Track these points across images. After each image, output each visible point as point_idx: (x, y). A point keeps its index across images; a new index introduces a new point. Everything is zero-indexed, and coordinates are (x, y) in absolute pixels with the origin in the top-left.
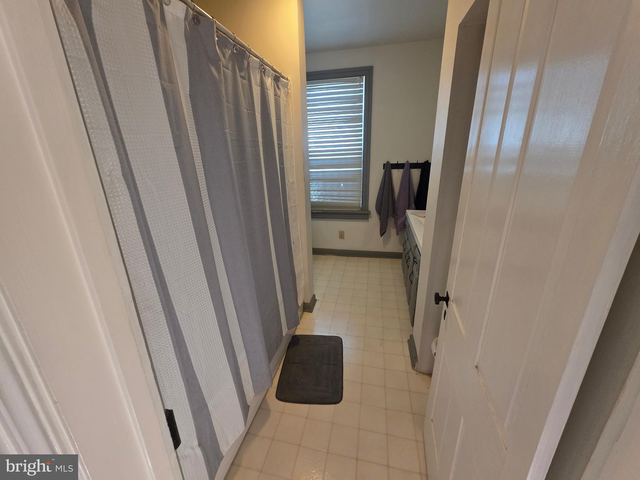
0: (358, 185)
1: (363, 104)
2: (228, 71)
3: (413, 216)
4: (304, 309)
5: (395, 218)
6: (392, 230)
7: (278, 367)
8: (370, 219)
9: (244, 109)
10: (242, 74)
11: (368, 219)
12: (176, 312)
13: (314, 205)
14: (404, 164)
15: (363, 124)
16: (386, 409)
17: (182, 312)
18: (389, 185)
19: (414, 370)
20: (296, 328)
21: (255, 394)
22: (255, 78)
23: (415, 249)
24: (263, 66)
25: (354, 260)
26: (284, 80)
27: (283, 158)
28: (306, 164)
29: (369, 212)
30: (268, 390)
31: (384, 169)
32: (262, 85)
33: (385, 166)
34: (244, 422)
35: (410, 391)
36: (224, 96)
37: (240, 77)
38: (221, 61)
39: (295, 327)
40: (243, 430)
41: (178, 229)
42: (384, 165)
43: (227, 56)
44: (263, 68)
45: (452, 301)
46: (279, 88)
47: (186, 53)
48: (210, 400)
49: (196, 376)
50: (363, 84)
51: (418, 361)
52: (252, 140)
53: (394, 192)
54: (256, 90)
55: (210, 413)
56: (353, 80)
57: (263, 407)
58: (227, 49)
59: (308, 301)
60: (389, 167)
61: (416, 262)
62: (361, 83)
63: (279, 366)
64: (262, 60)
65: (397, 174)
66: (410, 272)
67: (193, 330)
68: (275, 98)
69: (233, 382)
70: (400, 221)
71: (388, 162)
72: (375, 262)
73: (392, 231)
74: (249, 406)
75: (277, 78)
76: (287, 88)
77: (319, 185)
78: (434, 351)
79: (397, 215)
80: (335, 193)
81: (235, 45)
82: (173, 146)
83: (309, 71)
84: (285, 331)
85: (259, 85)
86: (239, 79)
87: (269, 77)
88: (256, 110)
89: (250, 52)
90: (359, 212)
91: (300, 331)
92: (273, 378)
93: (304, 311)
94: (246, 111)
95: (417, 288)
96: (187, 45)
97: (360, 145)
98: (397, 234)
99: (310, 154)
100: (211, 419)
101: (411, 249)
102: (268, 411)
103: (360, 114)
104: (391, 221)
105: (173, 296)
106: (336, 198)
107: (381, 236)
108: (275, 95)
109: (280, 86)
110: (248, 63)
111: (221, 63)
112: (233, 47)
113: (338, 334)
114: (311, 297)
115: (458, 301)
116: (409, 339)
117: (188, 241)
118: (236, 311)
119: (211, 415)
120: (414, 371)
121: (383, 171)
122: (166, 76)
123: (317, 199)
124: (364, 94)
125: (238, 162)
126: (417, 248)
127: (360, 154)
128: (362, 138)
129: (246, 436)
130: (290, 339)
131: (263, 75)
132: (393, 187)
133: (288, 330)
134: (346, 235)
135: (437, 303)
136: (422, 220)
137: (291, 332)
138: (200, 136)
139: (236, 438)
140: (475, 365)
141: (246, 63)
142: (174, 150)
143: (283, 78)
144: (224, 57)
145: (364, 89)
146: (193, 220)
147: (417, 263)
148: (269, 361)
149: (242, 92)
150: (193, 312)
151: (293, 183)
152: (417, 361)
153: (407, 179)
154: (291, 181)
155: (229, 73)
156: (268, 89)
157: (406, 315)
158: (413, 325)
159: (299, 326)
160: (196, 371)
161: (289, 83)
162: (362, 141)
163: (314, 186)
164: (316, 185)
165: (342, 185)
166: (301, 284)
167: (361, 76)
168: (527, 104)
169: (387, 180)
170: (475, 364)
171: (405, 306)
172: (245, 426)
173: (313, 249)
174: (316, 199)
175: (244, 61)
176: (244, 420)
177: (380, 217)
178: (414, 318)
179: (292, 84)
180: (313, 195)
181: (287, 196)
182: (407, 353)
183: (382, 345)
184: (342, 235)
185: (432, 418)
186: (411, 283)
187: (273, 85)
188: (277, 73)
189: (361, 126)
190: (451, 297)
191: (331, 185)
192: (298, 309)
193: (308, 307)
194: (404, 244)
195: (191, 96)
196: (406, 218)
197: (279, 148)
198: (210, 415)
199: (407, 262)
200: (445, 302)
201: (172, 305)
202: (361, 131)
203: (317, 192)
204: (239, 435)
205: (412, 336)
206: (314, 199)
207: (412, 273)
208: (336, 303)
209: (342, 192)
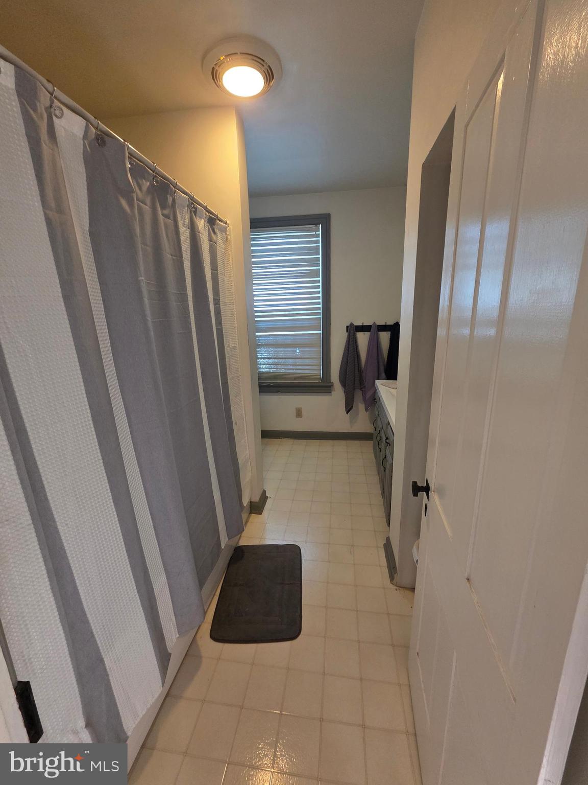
0: (318, 351)
1: (320, 256)
2: (145, 206)
3: (383, 387)
4: (250, 510)
5: (362, 391)
6: (360, 404)
7: (214, 592)
8: (333, 392)
9: (167, 254)
10: (166, 212)
11: (330, 392)
12: (58, 524)
13: (262, 377)
14: (370, 326)
15: (320, 279)
16: (359, 641)
17: (67, 524)
18: (354, 351)
19: (392, 583)
20: (240, 537)
21: (179, 634)
22: (183, 219)
23: (387, 428)
24: (193, 206)
25: (315, 444)
26: (221, 223)
27: (221, 317)
28: (252, 325)
29: (331, 384)
30: (199, 627)
31: (347, 332)
32: (193, 227)
33: (349, 329)
34: (161, 679)
35: (388, 614)
36: (139, 235)
37: (162, 215)
38: (134, 193)
39: (239, 535)
40: (160, 691)
41: (65, 406)
42: (347, 327)
43: (145, 188)
44: (194, 207)
45: (434, 491)
46: (215, 233)
47: (85, 178)
48: (108, 652)
49: (87, 617)
50: (319, 234)
51: (398, 572)
52: (178, 294)
53: (360, 359)
54: (185, 233)
55: (107, 672)
56: (308, 229)
57: (191, 653)
58: (144, 180)
59: (256, 499)
60: (353, 330)
61: (389, 443)
62: (317, 233)
63: (216, 591)
64: (192, 198)
65: (363, 339)
66: (382, 457)
67: (84, 550)
68: (210, 244)
69: (145, 622)
70: (369, 394)
71: (352, 324)
72: (340, 446)
73: (360, 406)
74: (170, 654)
75: (212, 221)
76: (226, 234)
77: (270, 352)
78: (416, 557)
79: (365, 387)
80: (290, 361)
81: (156, 176)
82: (60, 295)
83: (253, 217)
84: (224, 541)
85: (188, 226)
86: (161, 217)
87: (201, 218)
88: (184, 257)
89: (175, 186)
90: (321, 384)
91: (246, 540)
92: (206, 610)
93: (251, 513)
94: (171, 257)
95: (392, 476)
96: (86, 170)
97: (319, 303)
98: (366, 410)
99: (256, 314)
100: (109, 681)
101: (383, 427)
102: (199, 657)
103: (318, 268)
104: (358, 395)
105: (54, 501)
106: (291, 367)
107: (347, 413)
108: (210, 240)
109: (216, 230)
110: (174, 200)
111: (134, 195)
112: (153, 179)
113: (296, 541)
114: (261, 493)
115: (441, 492)
116: (385, 543)
117: (79, 422)
118: (151, 517)
119: (110, 675)
120: (393, 586)
121: (346, 334)
122: (53, 205)
123: (268, 368)
124: (320, 245)
125: (158, 320)
126: (389, 426)
127: (318, 314)
128: (320, 295)
129: (165, 699)
130: (232, 551)
131: (194, 216)
132: (359, 353)
133: (228, 540)
134: (304, 413)
135: (415, 495)
136: (394, 391)
137: (233, 543)
138: (102, 283)
139: (149, 706)
140: (466, 577)
141: (170, 199)
142: (62, 299)
143: (220, 220)
144: (140, 189)
145: (320, 239)
146: (88, 393)
147: (390, 445)
148: (200, 586)
149: (164, 232)
150: (84, 522)
151: (234, 348)
152: (396, 571)
153: (374, 344)
154: (232, 345)
155: (147, 208)
156: (200, 232)
157: (380, 512)
158: (389, 525)
159: (244, 534)
160: (86, 610)
161: (228, 228)
162: (320, 299)
163: (262, 353)
164: (265, 351)
165: (298, 351)
166: (247, 476)
167: (317, 224)
168: (502, 259)
169: (351, 346)
170: (466, 575)
171: (378, 500)
172: (163, 686)
173: (262, 431)
174: (266, 368)
175: (168, 196)
176: (161, 677)
177: (345, 389)
178: (389, 515)
179: (232, 229)
180: (262, 364)
181: (227, 364)
182: (384, 562)
183: (352, 552)
184: (299, 413)
185: (417, 650)
186: (385, 471)
187: (207, 228)
188: (213, 215)
189: (318, 282)
190: (432, 486)
191: (284, 351)
192: (242, 511)
193: (257, 508)
194: (374, 422)
195: (91, 233)
196: (375, 391)
197: (215, 304)
198: (108, 675)
199: (378, 444)
200: (425, 493)
201: (52, 514)
202: (318, 287)
203: (267, 360)
204: (153, 701)
205: (388, 539)
206: (264, 368)
207: (385, 457)
208: (293, 500)
209: (298, 360)
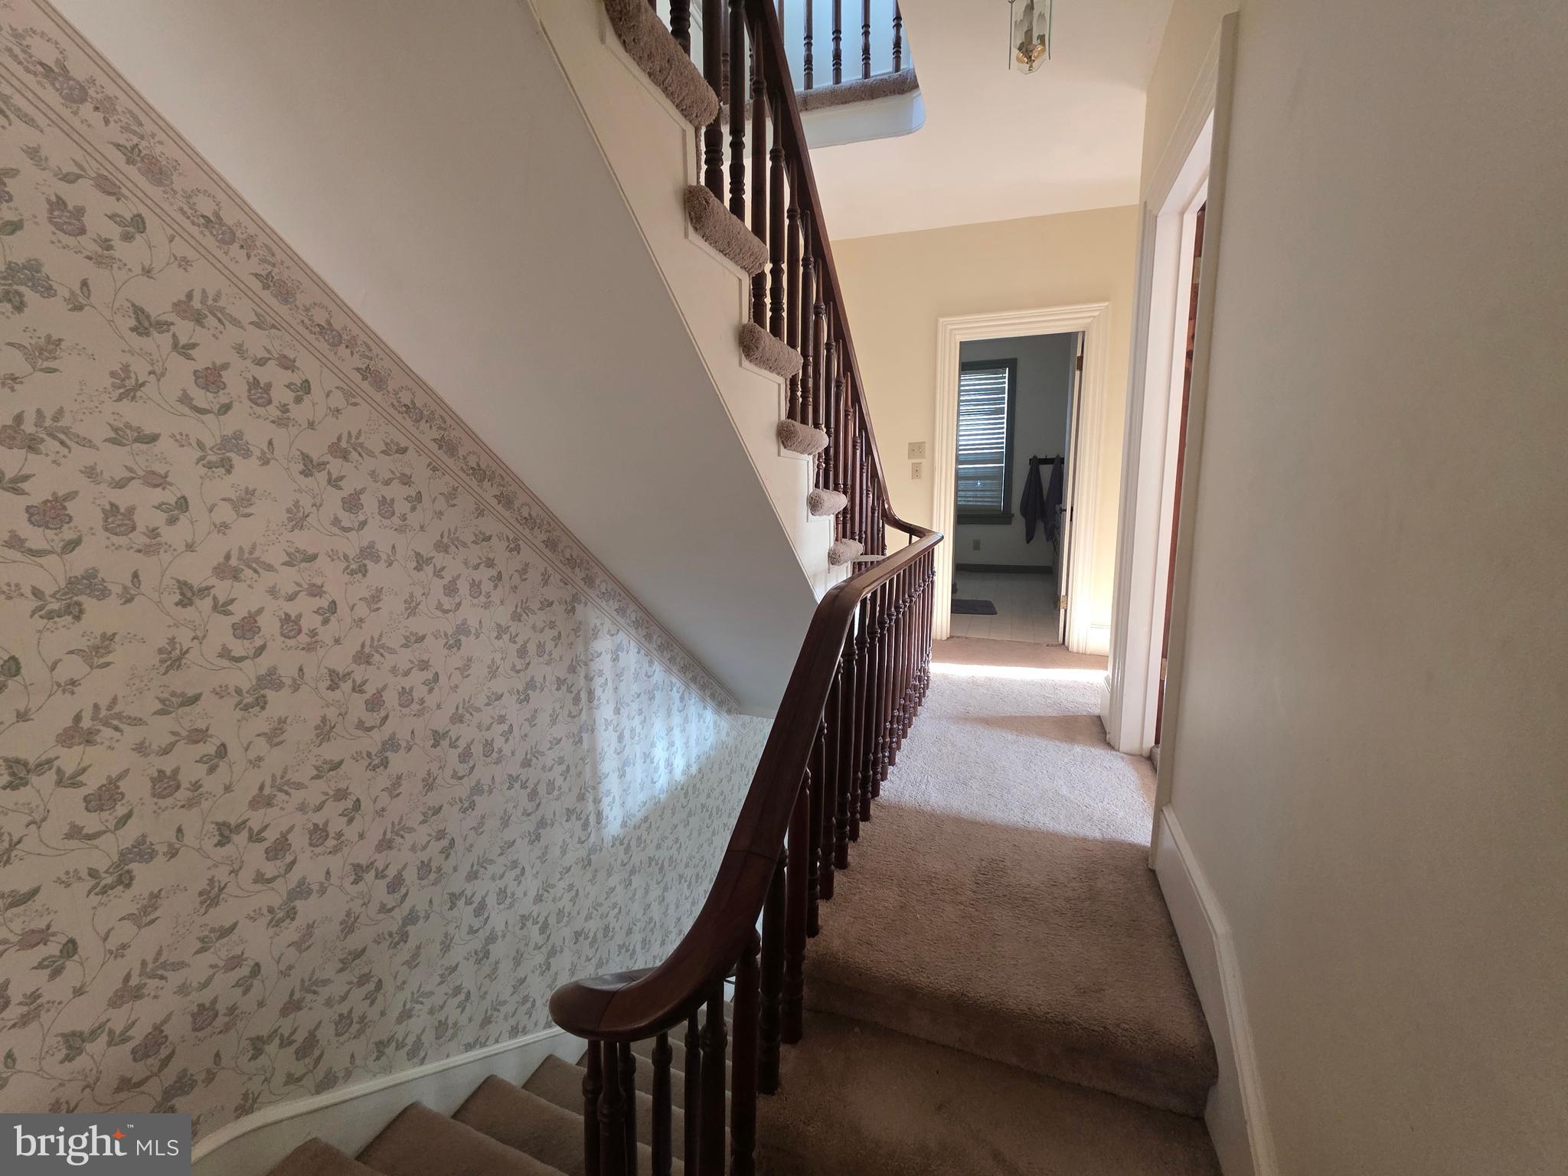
0: (1000, 484)
1: (1006, 395)
5: (1044, 522)
6: (1040, 534)
8: (1013, 524)
11: (1011, 523)
14: (1054, 459)
15: (1006, 416)
18: (1036, 483)
29: (1011, 515)
31: (1030, 464)
33: (1032, 462)
42: (1030, 460)
50: (1006, 376)
53: (1042, 491)
56: (997, 371)
60: (1036, 463)
62: (1004, 375)
65: (1046, 471)
70: (1050, 524)
71: (1035, 457)
73: (1041, 536)
79: (1046, 517)
80: (970, 494)
83: (964, 361)
90: (1000, 515)
97: (1003, 438)
98: (1048, 539)
103: (1003, 406)
104: (1040, 526)
106: (971, 499)
107: (1028, 542)
121: (1029, 467)
124: (1007, 385)
127: (1002, 448)
128: (1005, 431)
132: (1041, 484)
134: (982, 545)
145: (1007, 380)
153: (1058, 475)
162: (1005, 434)
165: (979, 484)
167: (1004, 369)
169: (1034, 477)
177: (1026, 519)
184: (976, 546)
189: (1003, 418)
202: (1003, 423)
209: (978, 493)
